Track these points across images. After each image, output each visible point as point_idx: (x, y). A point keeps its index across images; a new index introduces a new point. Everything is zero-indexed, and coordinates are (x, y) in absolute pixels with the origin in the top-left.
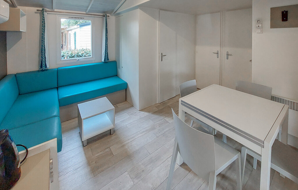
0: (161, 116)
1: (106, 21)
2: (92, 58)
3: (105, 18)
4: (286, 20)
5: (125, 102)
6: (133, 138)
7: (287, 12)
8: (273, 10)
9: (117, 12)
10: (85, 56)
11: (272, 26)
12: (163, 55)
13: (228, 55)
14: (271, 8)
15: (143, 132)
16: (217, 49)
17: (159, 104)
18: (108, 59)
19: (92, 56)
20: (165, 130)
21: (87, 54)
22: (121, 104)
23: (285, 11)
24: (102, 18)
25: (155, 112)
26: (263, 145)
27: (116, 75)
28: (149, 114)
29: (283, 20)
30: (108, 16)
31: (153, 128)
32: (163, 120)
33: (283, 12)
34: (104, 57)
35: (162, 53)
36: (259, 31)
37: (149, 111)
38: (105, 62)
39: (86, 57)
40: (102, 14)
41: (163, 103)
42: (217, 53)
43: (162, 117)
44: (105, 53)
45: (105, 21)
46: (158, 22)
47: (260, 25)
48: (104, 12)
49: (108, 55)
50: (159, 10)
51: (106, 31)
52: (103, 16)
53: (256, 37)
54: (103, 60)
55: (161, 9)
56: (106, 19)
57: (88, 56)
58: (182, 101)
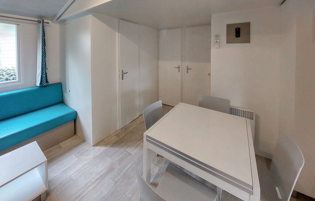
0: (122, 147)
1: (44, 30)
2: (19, 81)
3: (41, 25)
4: (239, 36)
5: (74, 137)
6: (79, 196)
7: (239, 29)
8: (229, 26)
9: (62, 18)
10: (7, 79)
11: (228, 42)
12: (124, 72)
13: (188, 69)
14: (227, 25)
15: (97, 180)
16: (178, 63)
17: (121, 130)
18: (47, 82)
19: (17, 78)
20: (126, 168)
21: (12, 76)
22: (66, 142)
23: (238, 28)
24: (37, 24)
25: (114, 143)
26: (252, 191)
27: (62, 102)
28: (107, 148)
29: (237, 36)
30: (48, 23)
31: (111, 169)
32: (124, 153)
33: (236, 29)
34: (40, 80)
35: (122, 71)
36: (217, 46)
37: (106, 145)
38: (43, 86)
39: (8, 81)
40: (37, 19)
41: (125, 128)
42: (179, 68)
43: (123, 149)
44: (42, 73)
45: (41, 29)
46: (117, 33)
47: (218, 41)
48: (40, 17)
49: (46, 76)
50: (118, 19)
51: (42, 43)
52: (39, 23)
53: (214, 51)
54: (38, 84)
55: (121, 19)
56: (43, 26)
57: (13, 79)
58: (147, 136)
